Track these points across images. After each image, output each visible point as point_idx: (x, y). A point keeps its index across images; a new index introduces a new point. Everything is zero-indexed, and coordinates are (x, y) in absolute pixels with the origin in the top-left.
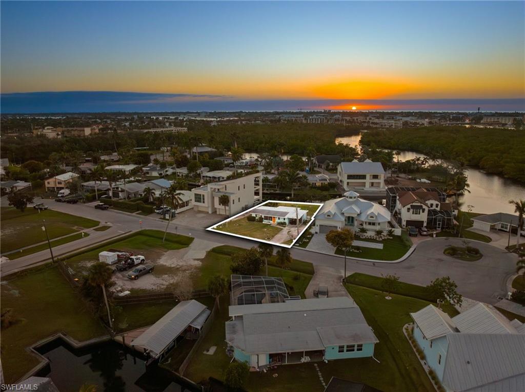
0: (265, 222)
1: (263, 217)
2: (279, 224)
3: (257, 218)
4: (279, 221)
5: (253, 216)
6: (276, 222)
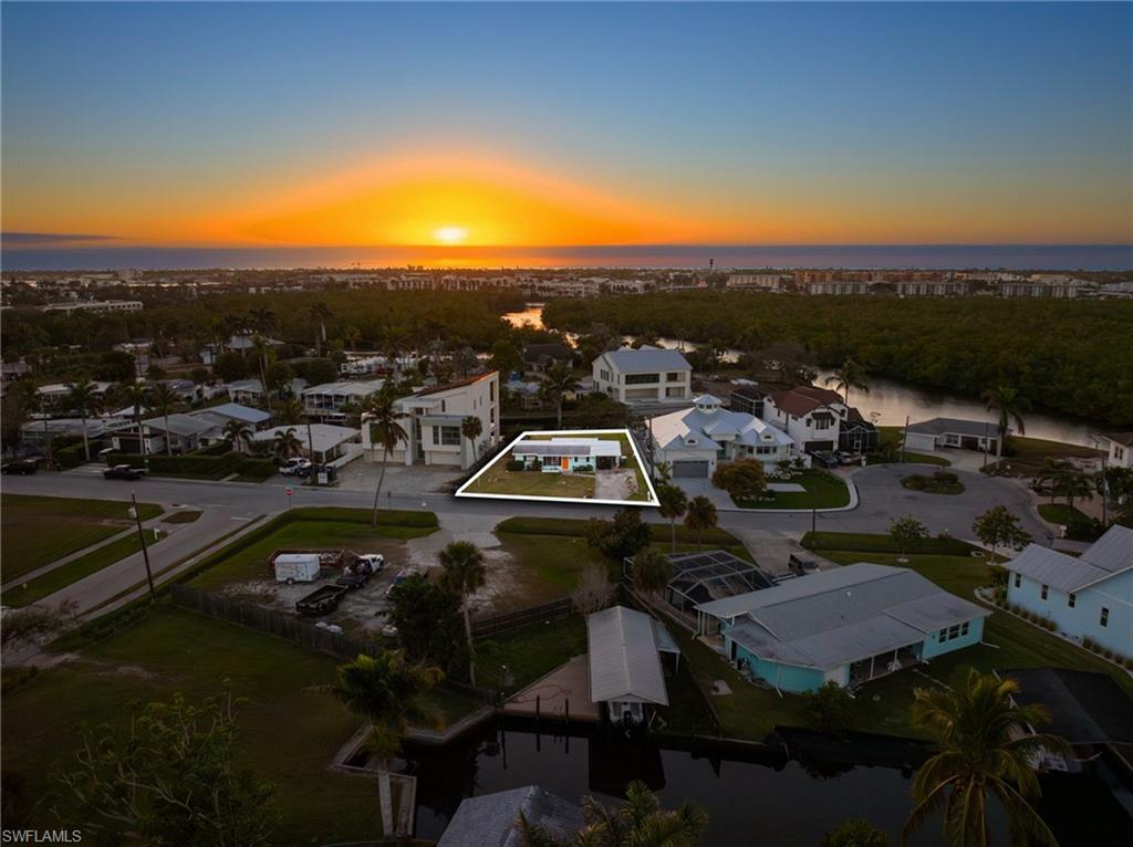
0: (546, 469)
1: (541, 459)
2: (577, 470)
3: (527, 463)
4: (577, 465)
5: (517, 459)
6: (570, 468)
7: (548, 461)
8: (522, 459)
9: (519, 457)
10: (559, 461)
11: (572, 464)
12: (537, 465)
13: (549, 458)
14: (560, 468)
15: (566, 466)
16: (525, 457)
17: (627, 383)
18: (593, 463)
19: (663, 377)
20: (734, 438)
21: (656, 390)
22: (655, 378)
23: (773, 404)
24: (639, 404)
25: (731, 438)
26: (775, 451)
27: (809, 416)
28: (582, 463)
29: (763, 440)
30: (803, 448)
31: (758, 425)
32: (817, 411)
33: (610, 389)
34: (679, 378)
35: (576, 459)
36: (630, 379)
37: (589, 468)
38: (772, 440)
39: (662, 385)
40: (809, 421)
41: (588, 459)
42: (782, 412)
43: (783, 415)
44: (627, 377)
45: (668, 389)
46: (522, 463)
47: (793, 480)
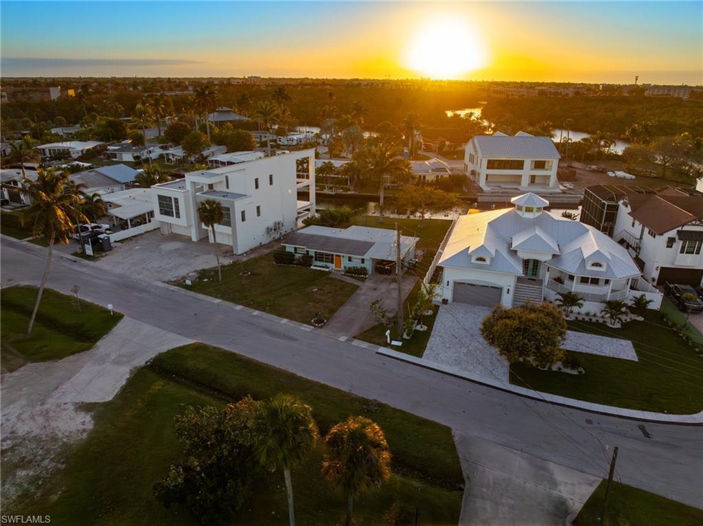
1: (312, 252)
3: (297, 256)
4: (351, 265)
5: (287, 250)
6: (342, 268)
7: (320, 257)
8: (293, 251)
9: (290, 248)
10: (330, 259)
11: (345, 263)
12: (307, 260)
13: (322, 254)
14: (332, 266)
15: (338, 265)
16: (295, 249)
17: (488, 168)
18: (368, 266)
19: (528, 164)
20: (549, 258)
21: (520, 176)
22: (519, 165)
23: (629, 209)
24: (497, 190)
25: (545, 257)
26: (607, 282)
27: (673, 233)
28: (356, 263)
29: (589, 267)
30: (656, 274)
31: (592, 242)
32: (686, 228)
33: (473, 173)
34: (546, 167)
35: (350, 259)
36: (492, 164)
37: (363, 271)
38: (603, 269)
39: (527, 172)
40: (671, 242)
41: (363, 261)
42: (637, 223)
43: (638, 227)
44: (489, 162)
45: (533, 178)
46: (291, 255)
47: (622, 332)
